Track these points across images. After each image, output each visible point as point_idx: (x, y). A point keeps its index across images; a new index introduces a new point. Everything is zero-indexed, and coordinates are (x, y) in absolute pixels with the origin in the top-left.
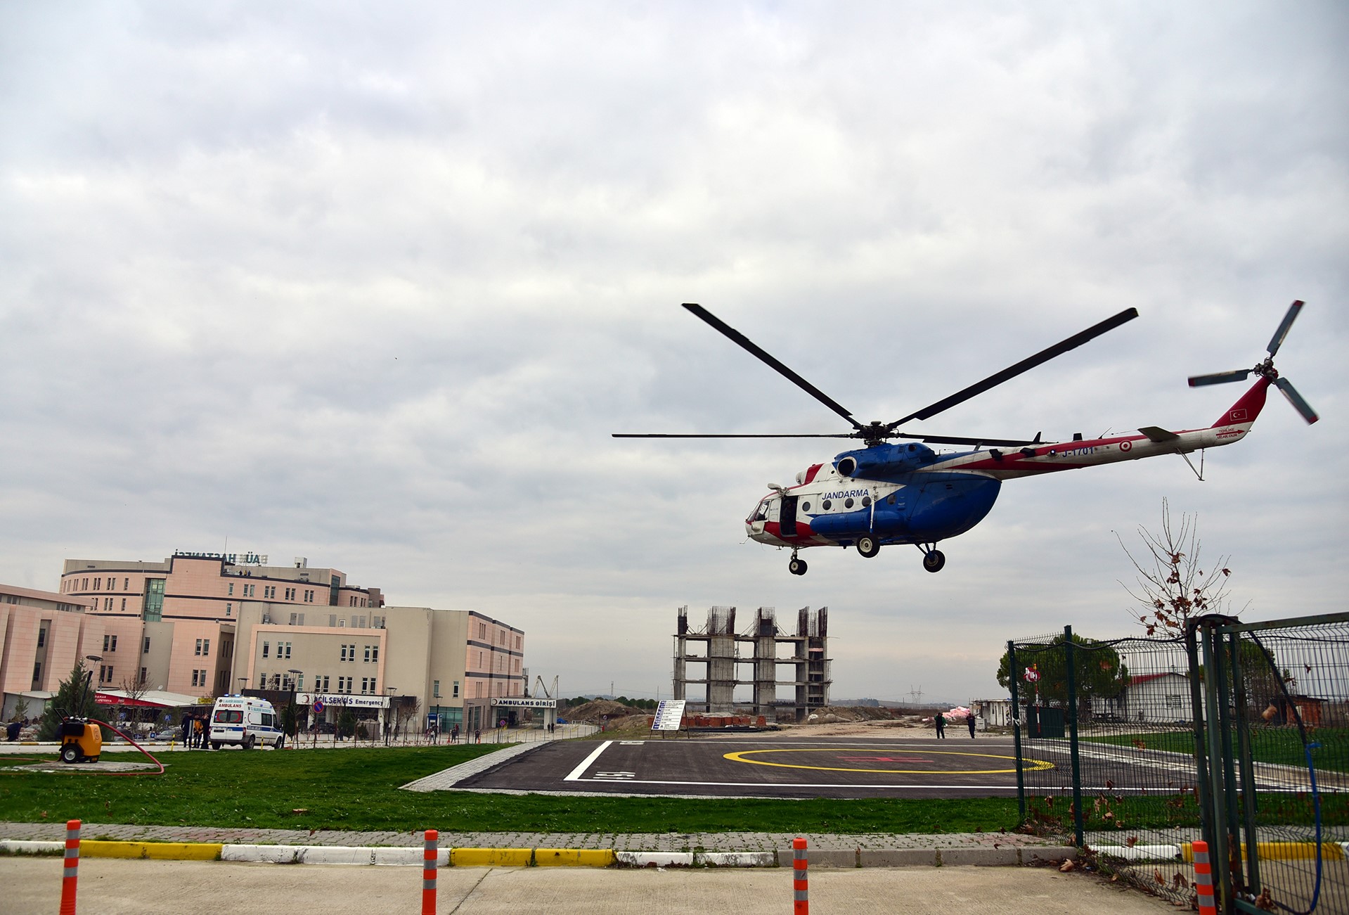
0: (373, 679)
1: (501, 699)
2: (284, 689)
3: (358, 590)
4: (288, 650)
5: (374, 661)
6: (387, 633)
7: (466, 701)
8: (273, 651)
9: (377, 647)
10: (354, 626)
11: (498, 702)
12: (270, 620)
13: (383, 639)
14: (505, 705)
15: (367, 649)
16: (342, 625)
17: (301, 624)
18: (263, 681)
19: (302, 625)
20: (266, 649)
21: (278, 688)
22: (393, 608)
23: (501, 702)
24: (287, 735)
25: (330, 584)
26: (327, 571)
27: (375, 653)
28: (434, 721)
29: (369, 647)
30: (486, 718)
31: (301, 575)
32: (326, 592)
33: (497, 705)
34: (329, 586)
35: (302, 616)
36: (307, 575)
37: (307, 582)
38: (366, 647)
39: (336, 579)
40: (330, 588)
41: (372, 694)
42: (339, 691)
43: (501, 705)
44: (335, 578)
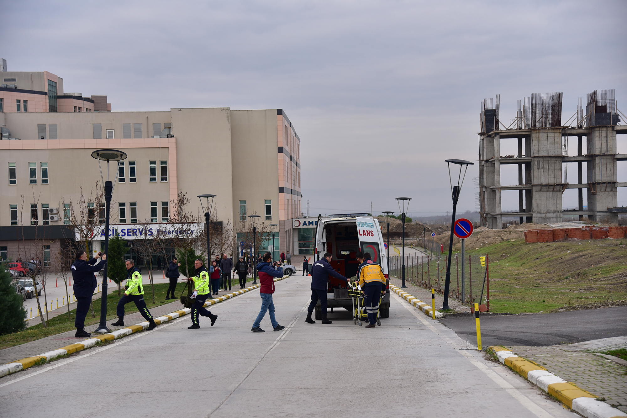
0: (165, 203)
2: (44, 223)
3: (79, 98)
4: (45, 173)
5: (162, 179)
6: (176, 143)
7: (282, 223)
8: (23, 175)
9: (165, 162)
10: (127, 136)
11: (302, 223)
12: (9, 134)
13: (172, 151)
15: (153, 165)
18: (14, 215)
20: (12, 173)
21: (36, 223)
22: (180, 110)
23: (305, 223)
25: (46, 91)
26: (40, 75)
27: (164, 170)
28: (249, 250)
29: (154, 163)
31: (6, 80)
33: (301, 226)
34: (45, 94)
36: (14, 80)
37: (16, 90)
38: (151, 163)
39: (54, 84)
40: (47, 97)
41: (165, 222)
42: (121, 221)
43: (305, 227)
44: (51, 83)
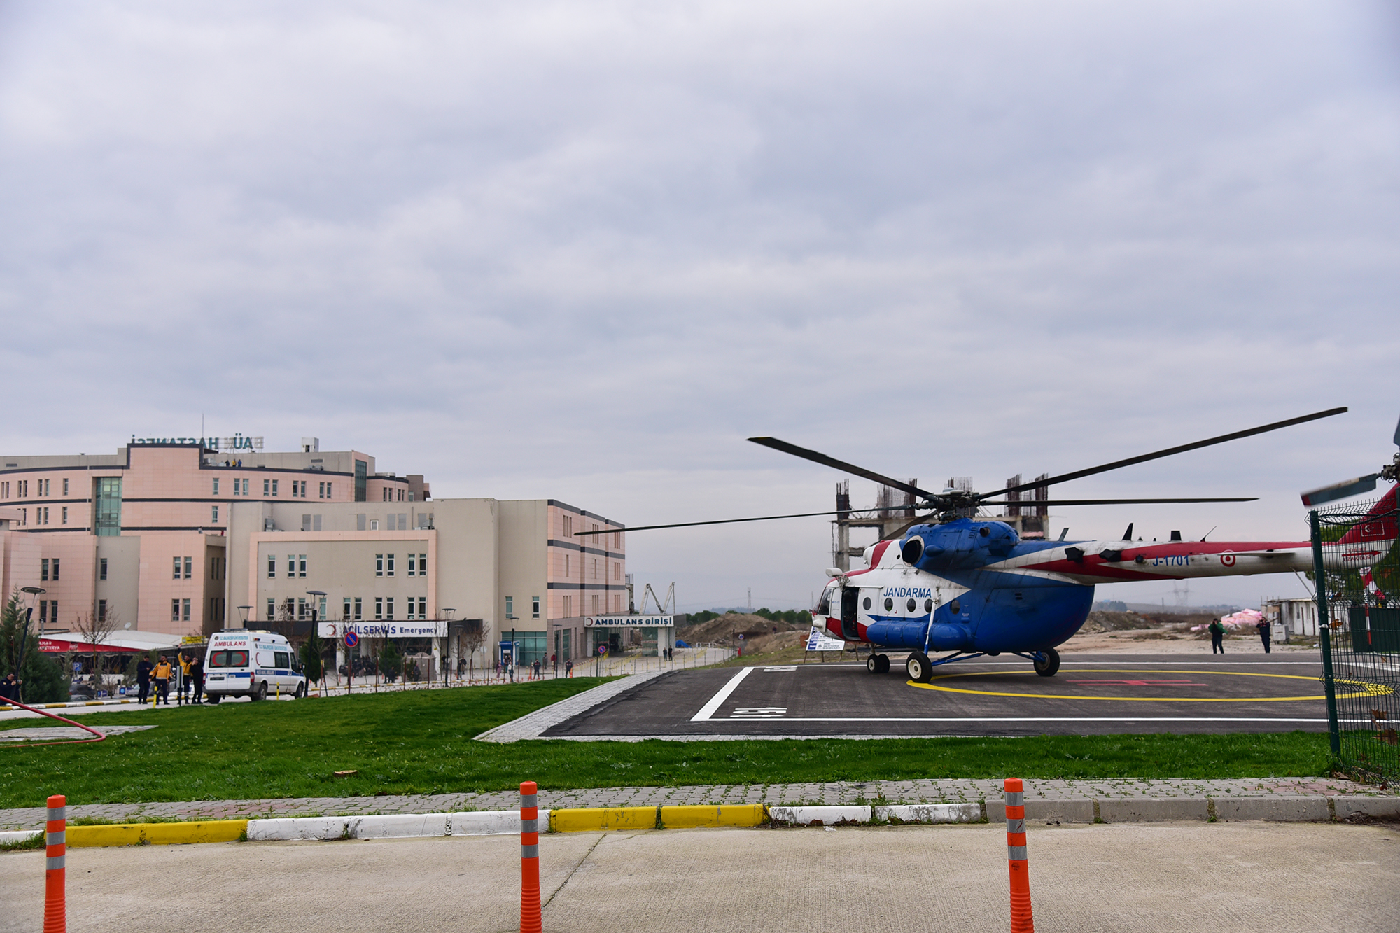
0: (422, 599)
1: (598, 618)
2: (301, 618)
3: (392, 478)
4: (303, 566)
5: (421, 574)
6: (437, 535)
7: (550, 622)
8: (281, 568)
9: (424, 555)
10: (391, 527)
11: (594, 622)
12: (274, 526)
13: (432, 543)
14: (604, 625)
15: (412, 559)
16: (374, 528)
17: (318, 528)
18: (271, 609)
19: (320, 530)
20: (272, 566)
21: (292, 618)
22: (443, 500)
23: (598, 622)
24: (309, 681)
25: (353, 472)
26: (347, 455)
27: (423, 564)
29: (413, 556)
30: (579, 644)
31: (313, 461)
32: (350, 482)
33: (594, 625)
34: (352, 475)
35: (318, 518)
36: (321, 461)
37: (322, 471)
38: (410, 556)
39: (361, 465)
40: (354, 478)
41: (422, 619)
42: (377, 617)
43: (598, 626)
44: (359, 463)
